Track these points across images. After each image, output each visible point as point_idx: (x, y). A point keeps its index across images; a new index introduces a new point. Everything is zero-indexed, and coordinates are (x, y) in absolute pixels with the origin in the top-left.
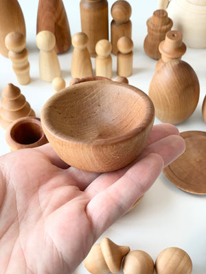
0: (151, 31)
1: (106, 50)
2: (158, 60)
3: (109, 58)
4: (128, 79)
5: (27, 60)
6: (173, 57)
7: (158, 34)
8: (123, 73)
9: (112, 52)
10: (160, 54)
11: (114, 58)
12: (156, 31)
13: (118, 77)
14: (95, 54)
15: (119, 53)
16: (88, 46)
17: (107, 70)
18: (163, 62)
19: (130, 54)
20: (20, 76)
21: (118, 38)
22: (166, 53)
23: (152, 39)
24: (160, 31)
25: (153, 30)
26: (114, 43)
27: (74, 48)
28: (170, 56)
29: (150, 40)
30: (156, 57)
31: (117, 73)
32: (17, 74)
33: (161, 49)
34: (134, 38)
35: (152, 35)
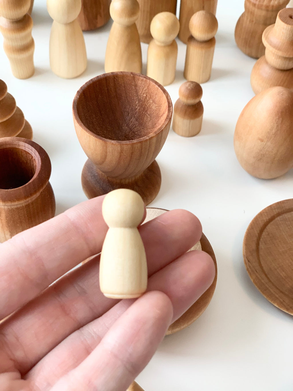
0: (251, 7)
1: (169, 30)
2: (257, 58)
3: (172, 46)
4: (202, 86)
5: (30, 34)
6: (285, 55)
7: (263, 13)
8: (194, 76)
9: (178, 36)
10: (264, 48)
11: (182, 48)
12: (260, 7)
13: (185, 81)
14: (149, 38)
15: (191, 38)
16: (139, 19)
17: (167, 65)
18: (267, 63)
19: (210, 42)
20: (16, 62)
21: (191, 13)
22: (275, 47)
23: (251, 21)
24: (267, 8)
25: (254, 5)
26: (184, 20)
27: (112, 21)
28: (280, 53)
29: (247, 23)
30: (254, 54)
31: (184, 74)
32: (10, 58)
33: (267, 38)
34: (219, 15)
35: (252, 13)
